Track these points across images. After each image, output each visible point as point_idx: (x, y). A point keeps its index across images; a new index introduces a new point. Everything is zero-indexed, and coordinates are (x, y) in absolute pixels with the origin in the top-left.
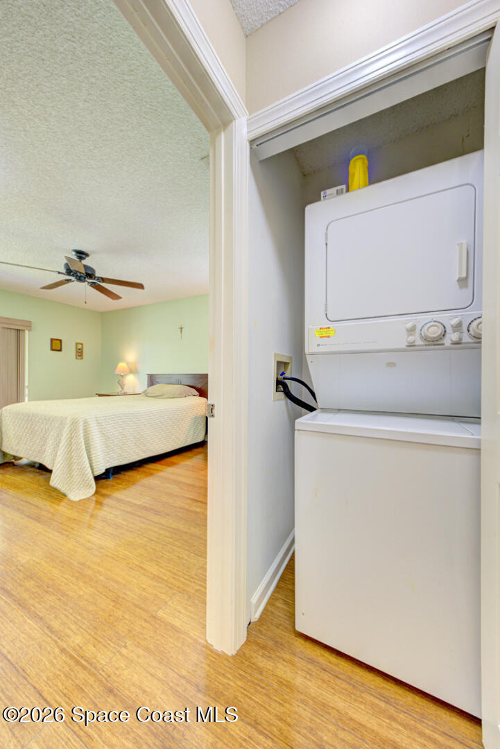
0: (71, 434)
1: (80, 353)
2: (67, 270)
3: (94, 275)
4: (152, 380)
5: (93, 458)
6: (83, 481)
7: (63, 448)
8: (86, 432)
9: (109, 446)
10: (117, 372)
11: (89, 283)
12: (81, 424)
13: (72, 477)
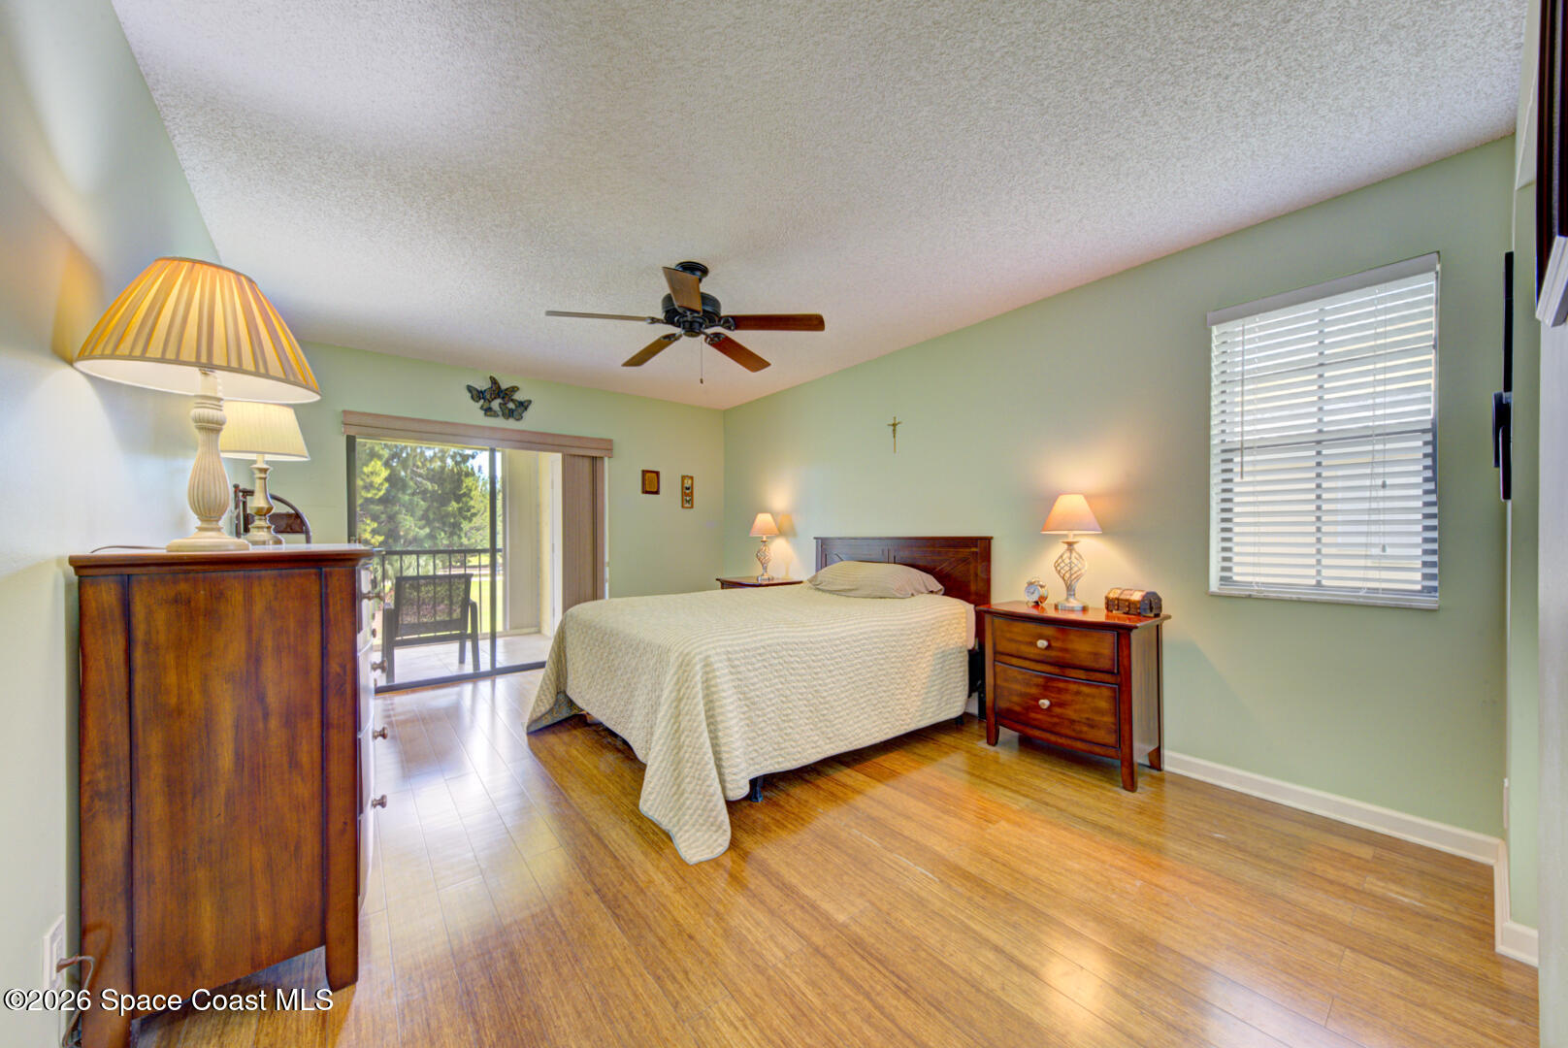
0: (679, 690)
1: (687, 495)
2: (667, 312)
3: (717, 314)
4: (825, 552)
5: (725, 756)
6: (704, 810)
7: (663, 724)
8: (708, 688)
9: (755, 724)
10: (754, 533)
11: (707, 336)
12: (698, 667)
13: (682, 794)
